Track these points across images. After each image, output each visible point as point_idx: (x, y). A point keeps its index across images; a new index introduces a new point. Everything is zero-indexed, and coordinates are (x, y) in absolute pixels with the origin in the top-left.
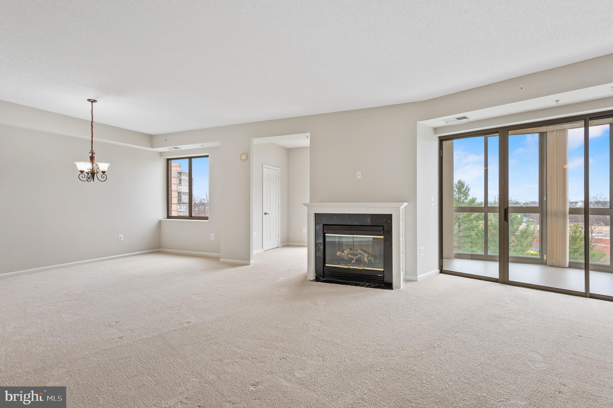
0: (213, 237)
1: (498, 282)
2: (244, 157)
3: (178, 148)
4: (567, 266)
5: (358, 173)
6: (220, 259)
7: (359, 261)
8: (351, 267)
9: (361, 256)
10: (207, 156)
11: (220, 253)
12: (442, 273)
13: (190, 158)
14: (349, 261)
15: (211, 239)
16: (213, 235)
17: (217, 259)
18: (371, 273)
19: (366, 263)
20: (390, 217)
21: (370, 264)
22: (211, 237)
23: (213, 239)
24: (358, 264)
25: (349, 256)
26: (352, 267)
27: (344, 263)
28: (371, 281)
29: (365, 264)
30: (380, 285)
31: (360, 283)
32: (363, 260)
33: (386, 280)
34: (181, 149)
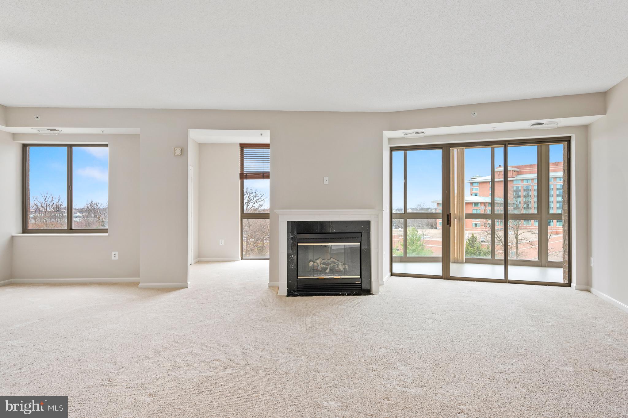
0: (117, 256)
1: (442, 279)
2: (178, 152)
3: (57, 131)
4: (464, 262)
5: (326, 178)
6: (140, 284)
7: (332, 270)
8: (326, 277)
9: (335, 265)
10: (107, 146)
11: (139, 277)
12: (393, 276)
13: (70, 146)
14: (323, 270)
15: (113, 258)
16: (117, 253)
17: (135, 285)
18: (347, 281)
19: (342, 271)
20: (368, 223)
21: (345, 272)
22: (113, 256)
23: (117, 258)
24: (332, 273)
25: (322, 266)
26: (328, 277)
27: (317, 274)
28: (348, 289)
29: (339, 272)
30: (358, 292)
31: (339, 292)
32: (337, 269)
33: (364, 286)
34: (61, 132)
